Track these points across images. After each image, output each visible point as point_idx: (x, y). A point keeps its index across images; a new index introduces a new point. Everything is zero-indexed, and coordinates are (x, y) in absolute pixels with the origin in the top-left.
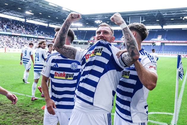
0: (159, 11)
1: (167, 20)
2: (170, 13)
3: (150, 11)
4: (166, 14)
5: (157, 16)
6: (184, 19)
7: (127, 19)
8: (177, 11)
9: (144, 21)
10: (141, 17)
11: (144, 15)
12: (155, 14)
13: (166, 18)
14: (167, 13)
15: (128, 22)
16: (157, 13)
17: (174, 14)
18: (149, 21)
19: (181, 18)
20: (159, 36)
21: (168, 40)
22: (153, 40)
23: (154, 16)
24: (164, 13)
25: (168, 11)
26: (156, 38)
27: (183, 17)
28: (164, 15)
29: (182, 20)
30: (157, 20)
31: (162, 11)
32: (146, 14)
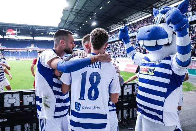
0: (32, 26)
1: (38, 34)
2: (41, 29)
3: (26, 25)
4: (38, 29)
5: (31, 30)
6: (50, 34)
7: (3, 29)
8: (46, 28)
9: (19, 32)
10: (17, 29)
11: (20, 28)
12: (29, 28)
13: (37, 32)
14: (39, 29)
15: (5, 32)
16: (31, 27)
17: (44, 30)
18: (24, 33)
19: (48, 33)
20: (32, 45)
21: (39, 48)
22: (28, 48)
23: (28, 30)
24: (36, 28)
25: (40, 27)
26: (30, 46)
27: (49, 33)
28: (36, 29)
29: (48, 34)
30: (30, 33)
31: (35, 26)
32: (22, 27)
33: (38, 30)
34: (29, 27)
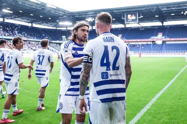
0: (157, 6)
1: (167, 16)
2: (170, 8)
3: (148, 6)
4: (165, 9)
6: (185, 14)
7: (122, 15)
8: (176, 6)
9: (141, 17)
10: (138, 13)
11: (141, 11)
12: (153, 9)
13: (166, 13)
14: (167, 8)
15: (124, 19)
16: (155, 8)
17: (174, 9)
18: (148, 18)
19: (182, 13)
20: (159, 33)
21: (170, 38)
22: (153, 38)
23: (152, 12)
24: (163, 8)
25: (168, 5)
26: (156, 36)
27: (184, 12)
28: (163, 9)
29: (183, 14)
30: (156, 16)
31: (161, 5)
32: (144, 9)
33: (167, 10)
34: (153, 7)
